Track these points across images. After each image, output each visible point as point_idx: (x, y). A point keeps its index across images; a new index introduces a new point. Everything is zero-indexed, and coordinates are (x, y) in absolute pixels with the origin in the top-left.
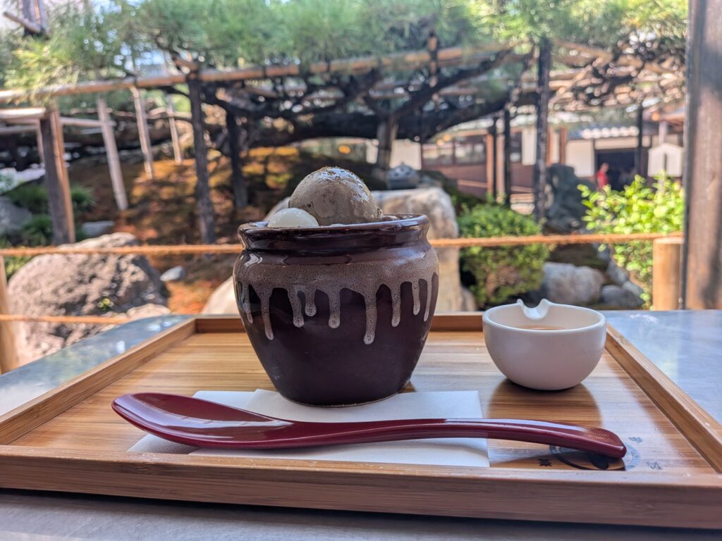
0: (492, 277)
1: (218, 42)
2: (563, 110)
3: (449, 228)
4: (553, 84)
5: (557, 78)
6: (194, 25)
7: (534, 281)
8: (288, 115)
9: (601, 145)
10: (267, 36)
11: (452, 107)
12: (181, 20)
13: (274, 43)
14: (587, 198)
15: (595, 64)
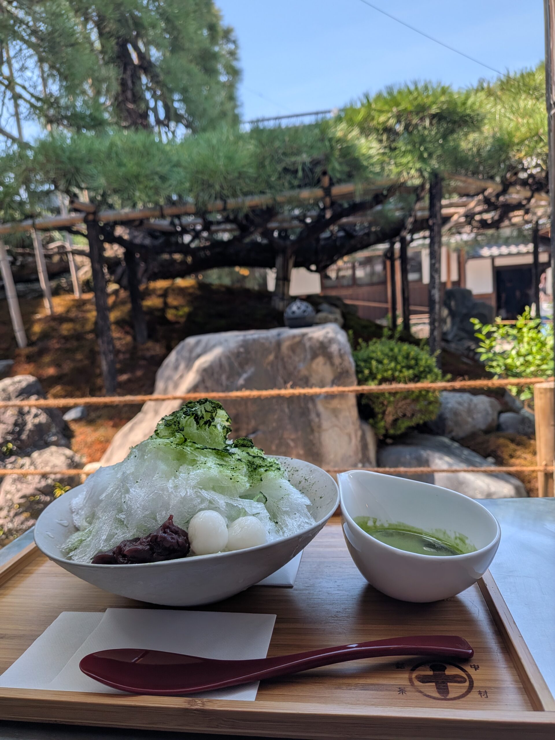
0: (390, 409)
1: (115, 186)
2: (460, 233)
3: (346, 364)
4: (445, 211)
5: (450, 205)
6: (91, 169)
7: (431, 412)
8: (185, 249)
9: (499, 262)
10: (163, 178)
11: (349, 235)
12: (78, 165)
13: (170, 186)
14: (480, 331)
15: (486, 193)
